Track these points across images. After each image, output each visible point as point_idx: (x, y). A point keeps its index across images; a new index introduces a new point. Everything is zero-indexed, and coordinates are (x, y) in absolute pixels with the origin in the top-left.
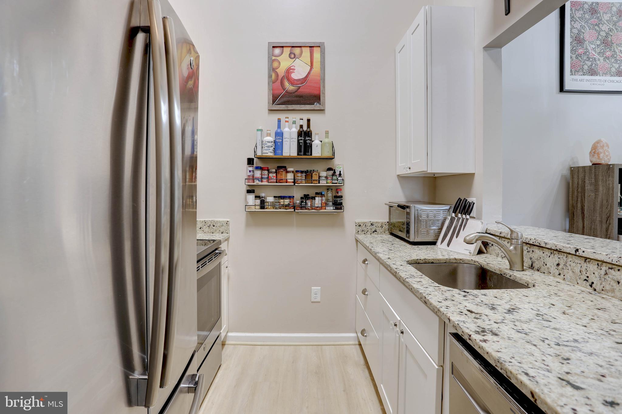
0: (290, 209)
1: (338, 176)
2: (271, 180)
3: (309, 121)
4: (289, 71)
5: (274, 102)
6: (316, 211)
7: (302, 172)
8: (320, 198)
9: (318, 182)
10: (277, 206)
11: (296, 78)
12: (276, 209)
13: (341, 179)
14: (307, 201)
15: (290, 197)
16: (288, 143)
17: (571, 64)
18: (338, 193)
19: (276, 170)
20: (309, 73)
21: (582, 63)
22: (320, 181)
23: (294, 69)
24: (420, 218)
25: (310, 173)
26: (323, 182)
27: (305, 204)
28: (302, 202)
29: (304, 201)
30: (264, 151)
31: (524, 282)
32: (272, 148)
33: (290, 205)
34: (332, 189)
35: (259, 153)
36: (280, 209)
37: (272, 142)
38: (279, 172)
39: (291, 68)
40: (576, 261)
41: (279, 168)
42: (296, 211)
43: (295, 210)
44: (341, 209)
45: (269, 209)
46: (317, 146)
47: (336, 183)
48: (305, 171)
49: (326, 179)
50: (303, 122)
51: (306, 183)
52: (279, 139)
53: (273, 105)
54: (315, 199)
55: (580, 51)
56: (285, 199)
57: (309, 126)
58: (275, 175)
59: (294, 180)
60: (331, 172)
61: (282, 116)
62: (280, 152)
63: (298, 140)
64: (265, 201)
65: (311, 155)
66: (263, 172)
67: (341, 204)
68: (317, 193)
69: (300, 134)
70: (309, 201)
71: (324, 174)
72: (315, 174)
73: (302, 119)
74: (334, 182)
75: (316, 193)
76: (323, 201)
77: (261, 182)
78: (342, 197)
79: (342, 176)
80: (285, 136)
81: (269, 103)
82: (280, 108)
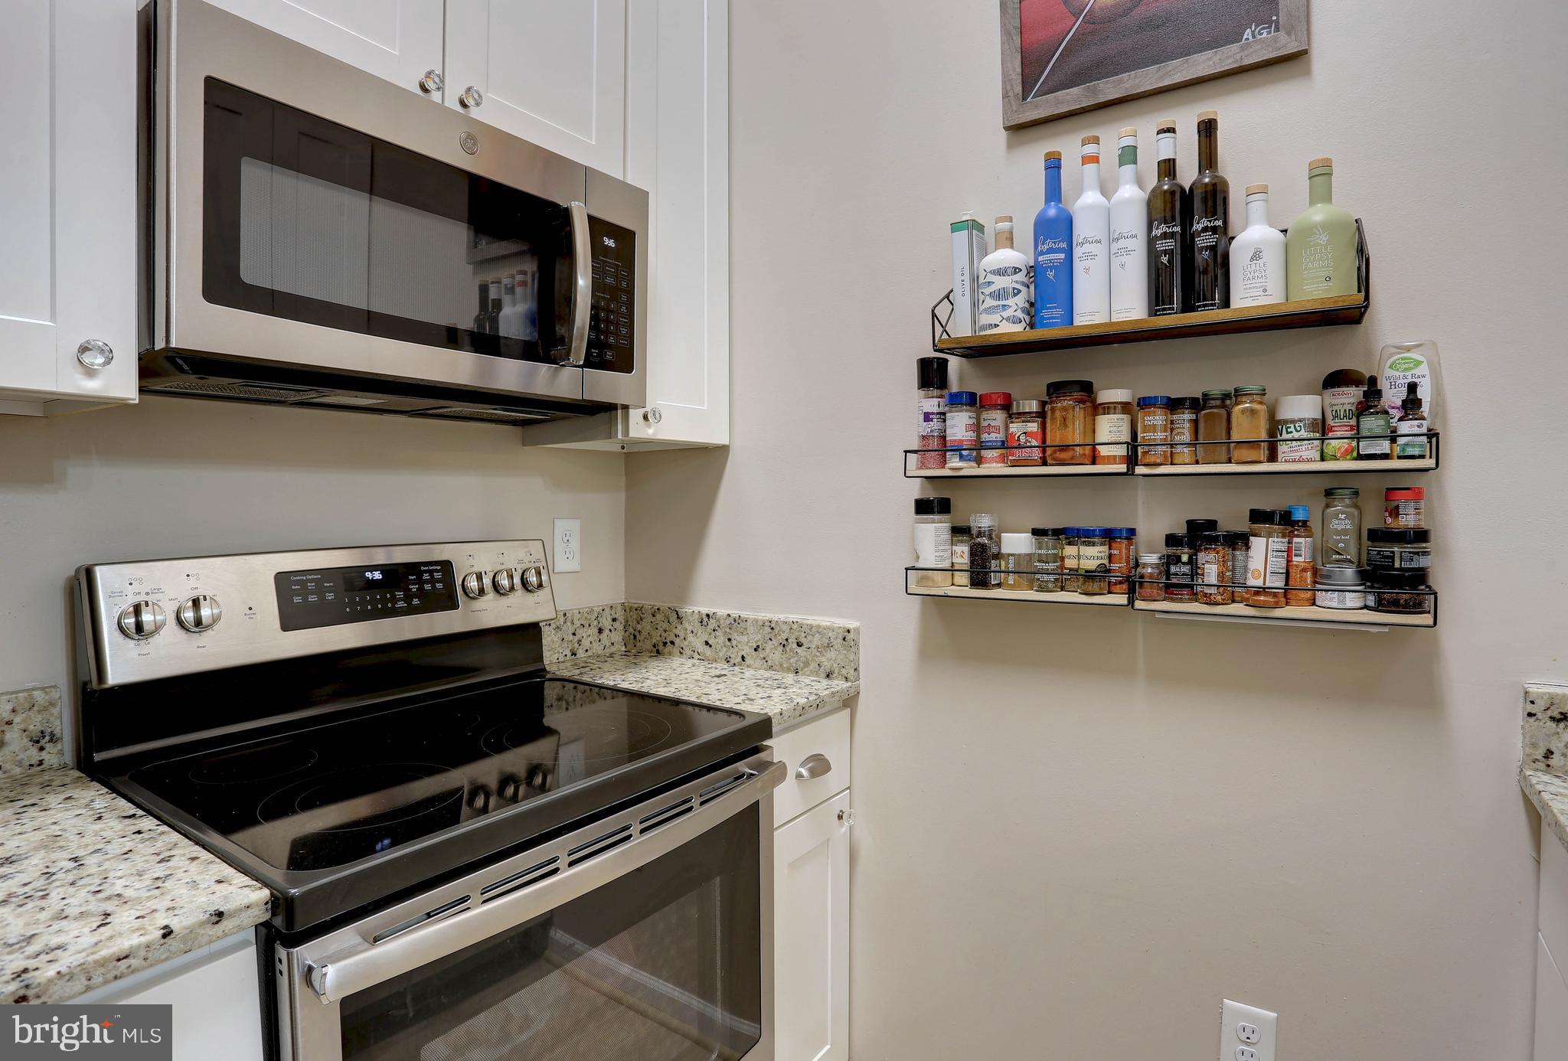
0: (1110, 592)
1: (1397, 414)
2: (1019, 454)
3: (1208, 129)
6: (1251, 611)
7: (1173, 405)
8: (1278, 543)
9: (1263, 453)
10: (1046, 577)
12: (1041, 589)
13: (1416, 430)
14: (1202, 557)
15: (1109, 536)
16: (1098, 266)
18: (1395, 512)
19: (1043, 404)
22: (1282, 448)
25: (1223, 406)
26: (1296, 456)
27: (1186, 569)
28: (1172, 560)
29: (1185, 558)
30: (985, 319)
32: (1020, 301)
33: (1109, 571)
34: (1356, 493)
35: (962, 329)
36: (1062, 589)
37: (1017, 270)
38: (1053, 410)
41: (1056, 389)
42: (1139, 604)
43: (1131, 602)
44: (1415, 607)
45: (1012, 587)
46: (1256, 256)
47: (1385, 457)
48: (1195, 400)
49: (1318, 435)
50: (1175, 143)
51: (1197, 462)
52: (1050, 251)
53: (1024, 99)
54: (1248, 547)
56: (1085, 543)
57: (1208, 157)
58: (1033, 427)
59: (1133, 444)
60: (1350, 396)
61: (1069, 143)
62: (1058, 312)
63: (1151, 242)
64: (995, 550)
65: (1226, 303)
66: (985, 415)
67: (1418, 578)
68: (1257, 516)
69: (1160, 207)
70: (1211, 556)
71: (1302, 407)
72: (1243, 411)
73: (1174, 130)
74: (1366, 448)
75: (1252, 511)
76: (1301, 559)
77: (973, 464)
78: (1421, 535)
79: (1425, 409)
80: (1081, 231)
81: (1005, 96)
82: (1059, 103)
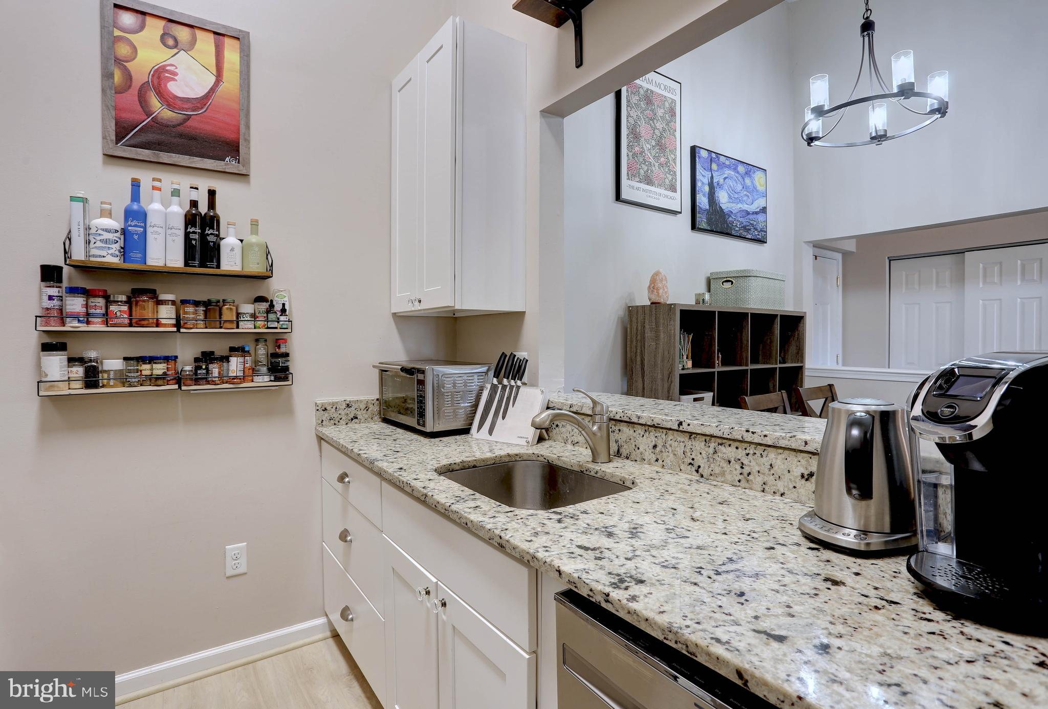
0: (168, 384)
1: (279, 314)
2: (116, 321)
3: (212, 194)
4: (160, 76)
5: (119, 137)
6: (231, 386)
7: (196, 304)
8: (241, 359)
9: (235, 325)
10: (134, 380)
11: (180, 94)
12: (130, 386)
13: (285, 320)
14: (211, 366)
15: (166, 359)
16: (161, 238)
17: (628, 164)
18: (279, 347)
19: (129, 298)
20: (212, 90)
21: (638, 166)
22: (241, 324)
23: (175, 74)
24: (442, 389)
25: (216, 306)
26: (246, 326)
27: (204, 371)
28: (198, 368)
29: (204, 367)
30: (94, 252)
31: (618, 479)
32: (117, 246)
33: (167, 375)
34: (266, 341)
35: (78, 254)
36: (141, 385)
37: (117, 231)
38: (137, 302)
39: (168, 68)
40: (679, 439)
41: (137, 292)
42: (183, 388)
43: (180, 387)
44: (286, 379)
45: (112, 387)
46: (232, 250)
47: (276, 328)
48: (204, 302)
49: (253, 319)
50: (198, 194)
51: (206, 328)
52: (136, 226)
53: (117, 143)
54: (228, 361)
55: (636, 149)
56: (155, 363)
57: (212, 204)
58: (125, 308)
59: (178, 319)
60: (264, 306)
61: (146, 177)
62: (139, 255)
63: (187, 235)
64: (100, 369)
65: (218, 267)
66: (92, 300)
67: (286, 369)
68: (232, 349)
69: (191, 219)
70: (215, 365)
71: (247, 308)
72: (227, 309)
73: (197, 189)
74: (271, 325)
75: (230, 347)
76: (248, 365)
77: (85, 325)
78: (287, 355)
79: (287, 313)
80: (151, 220)
81: (104, 138)
82: (137, 154)
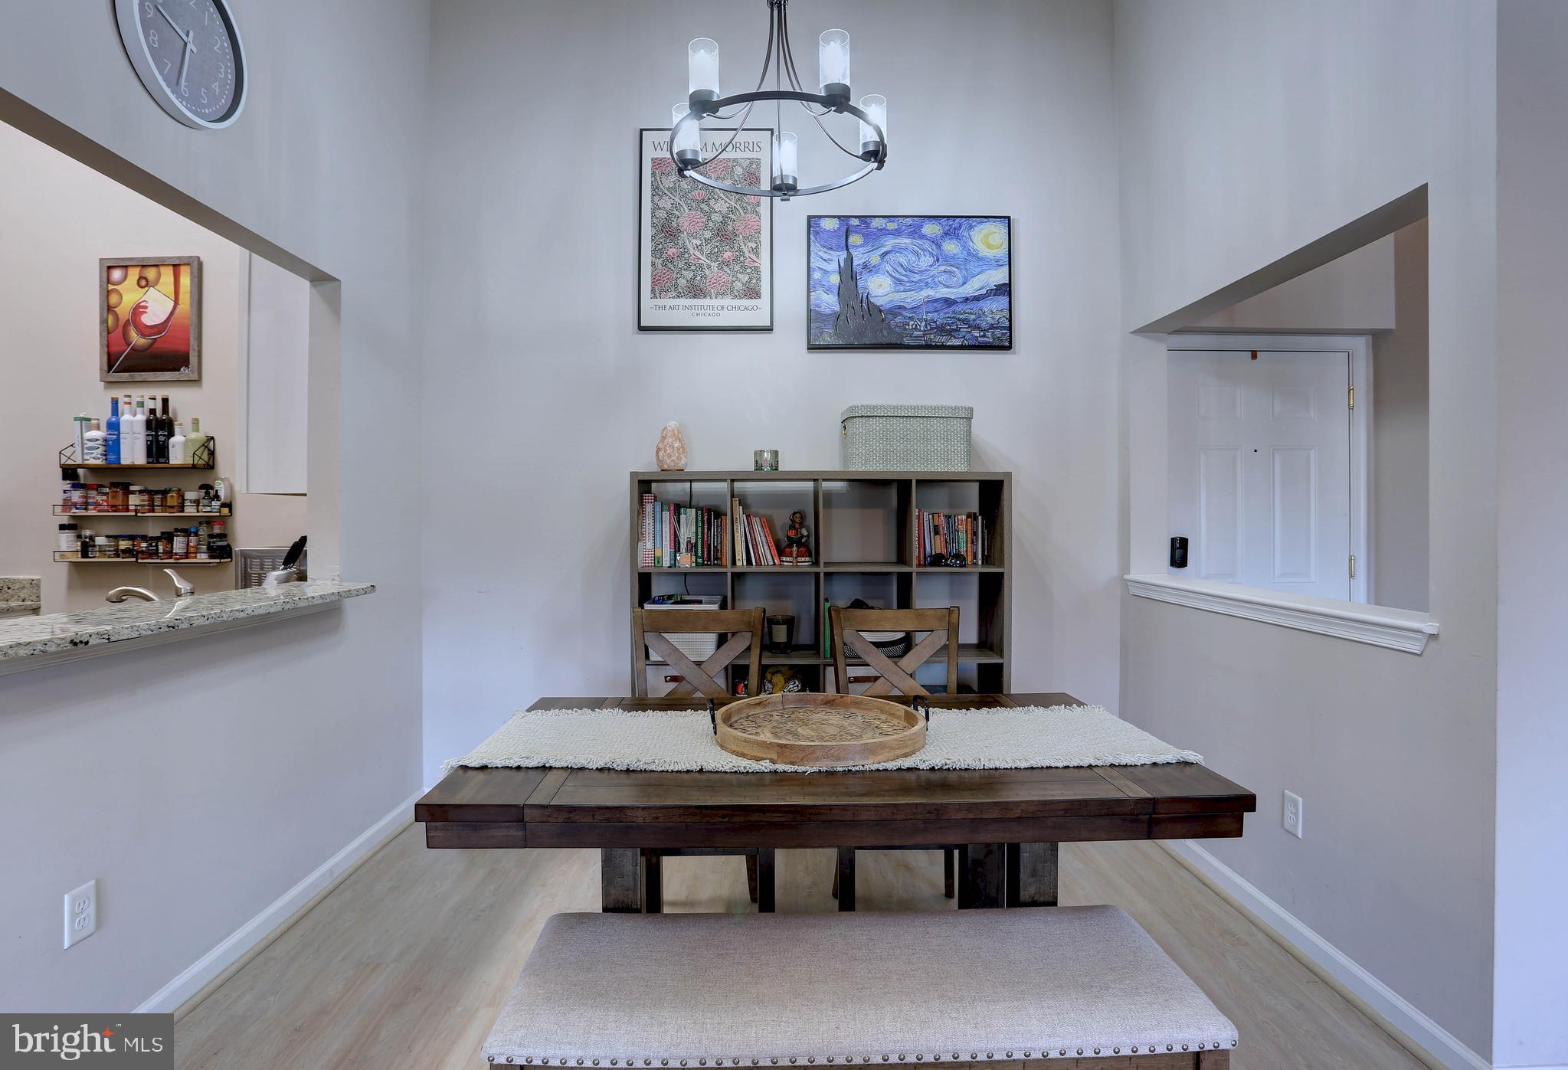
2: (100, 508)
3: (165, 401)
4: (138, 310)
5: (110, 367)
6: (175, 562)
7: (153, 492)
8: (184, 539)
9: (179, 510)
10: (110, 553)
11: (149, 323)
12: (109, 557)
14: (159, 543)
16: (129, 442)
17: (654, 277)
18: (221, 529)
19: (109, 490)
20: (172, 313)
21: (674, 275)
22: (184, 508)
23: (146, 307)
24: (249, 570)
26: (191, 511)
27: (155, 549)
29: (154, 545)
30: (87, 457)
32: (100, 452)
33: (131, 550)
34: (208, 523)
37: (99, 440)
38: (115, 492)
39: (141, 304)
41: (116, 485)
42: (140, 561)
43: (137, 560)
44: (224, 557)
45: (99, 557)
46: (178, 446)
49: (195, 504)
50: (156, 403)
52: (112, 434)
53: (109, 372)
54: (174, 541)
55: (671, 252)
56: (124, 541)
57: (165, 410)
58: (106, 498)
61: (119, 393)
62: (116, 456)
63: (147, 436)
64: (92, 543)
65: (168, 462)
66: (88, 492)
67: (227, 548)
68: (177, 530)
69: (149, 424)
70: (162, 543)
71: (192, 495)
72: (170, 496)
73: (155, 399)
75: (175, 529)
76: (191, 544)
77: (83, 511)
78: (229, 536)
80: (122, 429)
81: (101, 369)
82: (120, 378)
